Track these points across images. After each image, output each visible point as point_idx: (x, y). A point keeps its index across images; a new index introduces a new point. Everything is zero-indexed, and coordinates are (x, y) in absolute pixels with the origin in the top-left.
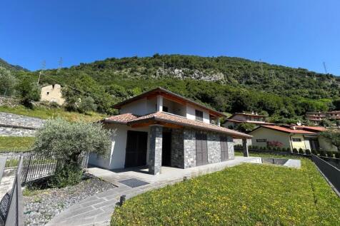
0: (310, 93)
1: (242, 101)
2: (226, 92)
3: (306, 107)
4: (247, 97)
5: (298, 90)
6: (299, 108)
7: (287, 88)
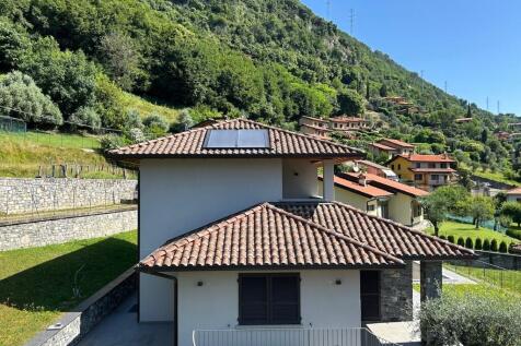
0: (300, 63)
1: (181, 67)
2: (135, 23)
3: (302, 102)
4: (195, 54)
5: (281, 51)
6: (291, 103)
7: (261, 40)
